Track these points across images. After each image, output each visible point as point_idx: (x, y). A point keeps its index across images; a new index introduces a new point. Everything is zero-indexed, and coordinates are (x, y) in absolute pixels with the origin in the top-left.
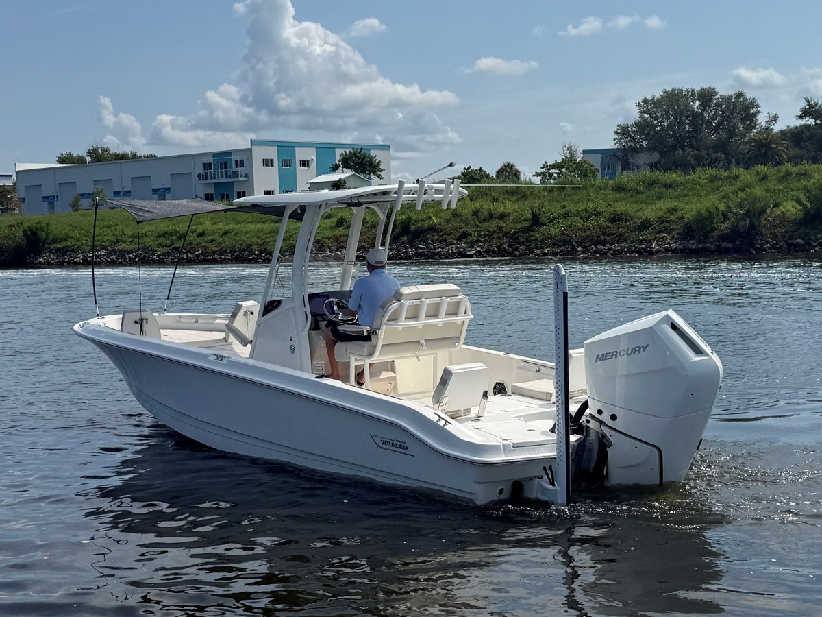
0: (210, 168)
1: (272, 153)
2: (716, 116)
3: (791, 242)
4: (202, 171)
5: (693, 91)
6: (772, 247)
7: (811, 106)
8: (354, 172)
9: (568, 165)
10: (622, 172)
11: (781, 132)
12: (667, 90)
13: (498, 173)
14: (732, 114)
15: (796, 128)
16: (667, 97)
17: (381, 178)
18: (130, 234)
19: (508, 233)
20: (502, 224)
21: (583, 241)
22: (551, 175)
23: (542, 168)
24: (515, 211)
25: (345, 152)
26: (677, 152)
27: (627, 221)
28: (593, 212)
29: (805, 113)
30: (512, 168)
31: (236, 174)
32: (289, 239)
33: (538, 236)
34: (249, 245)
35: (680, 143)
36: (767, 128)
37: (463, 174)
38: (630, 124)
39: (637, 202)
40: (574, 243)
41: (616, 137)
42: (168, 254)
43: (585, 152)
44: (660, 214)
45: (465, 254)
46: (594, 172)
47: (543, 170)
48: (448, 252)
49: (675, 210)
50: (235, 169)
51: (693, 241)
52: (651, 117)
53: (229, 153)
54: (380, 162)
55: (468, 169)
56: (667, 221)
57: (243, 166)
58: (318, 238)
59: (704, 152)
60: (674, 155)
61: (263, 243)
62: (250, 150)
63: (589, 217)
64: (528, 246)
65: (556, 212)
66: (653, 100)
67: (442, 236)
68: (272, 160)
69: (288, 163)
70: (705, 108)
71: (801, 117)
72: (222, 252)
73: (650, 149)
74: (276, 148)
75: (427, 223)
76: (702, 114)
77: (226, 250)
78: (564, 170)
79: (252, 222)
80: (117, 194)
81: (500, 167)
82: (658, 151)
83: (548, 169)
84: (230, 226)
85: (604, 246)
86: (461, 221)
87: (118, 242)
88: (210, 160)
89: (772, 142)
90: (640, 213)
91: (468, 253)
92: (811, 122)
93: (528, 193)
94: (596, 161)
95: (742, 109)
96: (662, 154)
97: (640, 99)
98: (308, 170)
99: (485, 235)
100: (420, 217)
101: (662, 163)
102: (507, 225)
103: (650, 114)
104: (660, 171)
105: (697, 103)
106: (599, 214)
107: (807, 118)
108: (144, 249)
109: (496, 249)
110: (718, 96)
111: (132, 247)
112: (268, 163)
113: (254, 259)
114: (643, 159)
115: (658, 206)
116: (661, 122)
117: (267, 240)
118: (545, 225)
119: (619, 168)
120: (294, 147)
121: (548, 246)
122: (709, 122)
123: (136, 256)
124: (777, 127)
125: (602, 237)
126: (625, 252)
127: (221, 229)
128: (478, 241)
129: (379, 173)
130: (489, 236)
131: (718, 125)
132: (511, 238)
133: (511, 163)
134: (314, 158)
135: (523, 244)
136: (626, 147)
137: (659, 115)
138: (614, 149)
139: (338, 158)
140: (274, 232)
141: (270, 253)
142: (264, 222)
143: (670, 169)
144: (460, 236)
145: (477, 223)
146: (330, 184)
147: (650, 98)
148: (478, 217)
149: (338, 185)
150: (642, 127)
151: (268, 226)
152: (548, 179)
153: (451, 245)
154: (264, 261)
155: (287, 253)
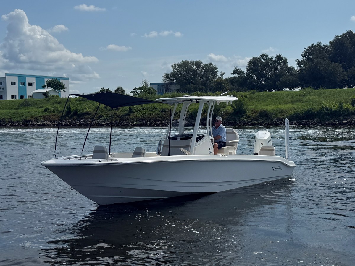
1: (16, 79)
2: (202, 71)
3: (229, 121)
5: (193, 62)
7: (237, 70)
8: (52, 89)
9: (144, 88)
11: (226, 79)
12: (183, 61)
13: (116, 91)
14: (208, 71)
15: (231, 78)
16: (183, 63)
17: (65, 92)
19: (119, 116)
20: (117, 112)
21: (150, 119)
23: (134, 89)
25: (49, 80)
26: (187, 85)
27: (167, 112)
28: (154, 108)
29: (235, 72)
30: (121, 89)
32: (22, 117)
33: (131, 117)
34: (4, 119)
35: (188, 81)
36: (221, 77)
37: (101, 91)
38: (169, 73)
40: (146, 120)
41: (163, 78)
43: (151, 84)
46: (155, 92)
47: (134, 90)
48: (94, 123)
51: (193, 121)
52: (177, 71)
54: (64, 85)
55: (103, 89)
57: (2, 85)
58: (36, 116)
59: (197, 86)
60: (186, 87)
61: (10, 118)
62: (5, 78)
63: (152, 110)
64: (128, 121)
65: (139, 108)
66: (178, 64)
67: (91, 117)
68: (15, 82)
69: (23, 84)
70: (198, 69)
71: (233, 74)
73: (177, 83)
74: (17, 77)
75: (85, 111)
76: (197, 71)
78: (143, 91)
79: (5, 109)
81: (116, 89)
82: (180, 85)
83: (136, 90)
85: (158, 122)
86: (100, 110)
89: (222, 83)
91: (102, 124)
92: (237, 76)
94: (156, 88)
95: (211, 69)
96: (181, 86)
97: (173, 64)
98: (32, 87)
99: (110, 117)
100: (82, 108)
101: (181, 89)
102: (119, 112)
103: (177, 70)
104: (180, 92)
105: (195, 66)
106: (156, 109)
107: (235, 74)
109: (114, 122)
110: (203, 64)
112: (13, 83)
113: (5, 125)
114: (174, 87)
116: (181, 73)
117: (12, 117)
118: (135, 113)
119: (165, 91)
120: (26, 77)
121: (136, 122)
122: (199, 74)
124: (225, 77)
125: (158, 118)
126: (167, 124)
128: (107, 119)
129: (64, 89)
131: (203, 75)
132: (121, 118)
133: (121, 87)
134: (35, 82)
135: (125, 120)
136: (168, 82)
137: (180, 70)
138: (163, 83)
139: (45, 82)
140: (15, 113)
141: (13, 123)
142: (10, 109)
143: (184, 92)
144: (99, 117)
145: (106, 111)
146: (42, 93)
147: (177, 64)
148: (106, 109)
149: (45, 94)
150: (174, 75)
151: (12, 111)
152: (136, 94)
153: (95, 120)
154: (10, 126)
155: (21, 123)
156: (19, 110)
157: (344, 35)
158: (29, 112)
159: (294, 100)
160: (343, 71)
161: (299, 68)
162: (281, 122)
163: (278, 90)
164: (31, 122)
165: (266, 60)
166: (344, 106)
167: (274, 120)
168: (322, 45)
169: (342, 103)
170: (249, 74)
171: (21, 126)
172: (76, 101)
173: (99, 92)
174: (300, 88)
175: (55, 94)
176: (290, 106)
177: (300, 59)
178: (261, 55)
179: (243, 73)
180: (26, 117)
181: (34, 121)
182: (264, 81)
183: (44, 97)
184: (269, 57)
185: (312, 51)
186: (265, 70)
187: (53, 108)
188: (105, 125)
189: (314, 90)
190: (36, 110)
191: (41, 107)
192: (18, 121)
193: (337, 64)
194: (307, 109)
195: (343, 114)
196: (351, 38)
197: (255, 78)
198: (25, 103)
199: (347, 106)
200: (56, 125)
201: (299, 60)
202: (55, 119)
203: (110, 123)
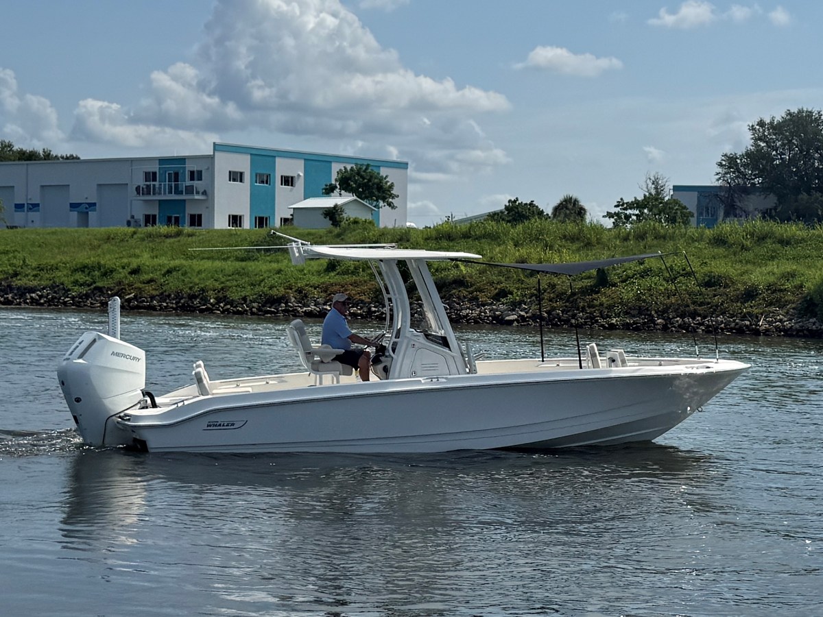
0: (154, 180)
1: (243, 164)
4: (142, 183)
8: (355, 197)
9: (652, 203)
10: (724, 219)
12: (792, 111)
13: (557, 209)
16: (790, 120)
17: (393, 207)
18: (34, 264)
19: (562, 294)
20: (555, 280)
21: (665, 311)
22: (628, 217)
23: (616, 206)
25: (345, 168)
26: (800, 196)
27: (726, 286)
28: (681, 272)
30: (574, 204)
31: (190, 190)
32: (259, 285)
33: (604, 299)
34: (203, 290)
35: (804, 183)
37: (507, 208)
38: (739, 153)
39: (741, 261)
40: (653, 312)
41: (720, 170)
42: (87, 296)
43: (676, 188)
44: (772, 279)
45: (503, 319)
46: (687, 216)
47: (617, 210)
48: (479, 315)
49: (792, 275)
50: (188, 183)
51: (813, 320)
52: (768, 146)
53: (182, 160)
54: (391, 186)
55: (515, 201)
56: (781, 291)
57: (201, 180)
58: (299, 285)
60: (796, 201)
61: (222, 289)
62: (212, 158)
63: (675, 278)
64: (590, 313)
65: (630, 269)
66: (772, 123)
67: (471, 293)
68: (241, 174)
69: (264, 179)
72: (164, 297)
73: (765, 189)
74: (248, 158)
75: (456, 273)
77: (169, 296)
78: (646, 211)
79: (208, 258)
80: (19, 207)
81: (559, 202)
82: (775, 193)
83: (624, 209)
84: (177, 262)
85: (694, 319)
86: (500, 272)
87: (16, 274)
88: (155, 168)
90: (745, 277)
91: (507, 318)
93: (594, 240)
94: (691, 203)
96: (781, 198)
97: (754, 121)
98: (291, 190)
99: (532, 295)
101: (779, 209)
102: (562, 283)
103: (766, 142)
104: (775, 220)
106: (689, 274)
108: (52, 287)
109: (546, 315)
111: (35, 283)
112: (236, 177)
113: (207, 309)
114: (753, 202)
115: (769, 268)
117: (228, 284)
118: (614, 285)
119: (721, 213)
120: (275, 157)
121: (618, 315)
123: (41, 297)
125: (692, 307)
126: (722, 329)
127: (163, 265)
128: (520, 303)
129: (390, 200)
130: (537, 296)
132: (567, 301)
133: (574, 197)
135: (583, 310)
136: (733, 184)
137: (779, 144)
138: (716, 186)
139: (334, 176)
140: (238, 273)
141: (231, 303)
142: (225, 259)
143: (789, 220)
144: (497, 294)
145: (522, 277)
146: (321, 212)
147: (767, 121)
149: (332, 214)
150: (755, 158)
151: (230, 266)
152: (624, 223)
153: (484, 306)
155: (255, 305)
156: (250, 263)
158: (279, 271)
164: (286, 303)
171: (253, 313)
172: (426, 239)
173: (502, 212)
175: (363, 216)
180: (271, 288)
181: (293, 299)
183: (327, 223)
188: (516, 324)
192: (244, 299)
198: (268, 241)
200: (360, 315)
202: (357, 296)
203: (534, 317)
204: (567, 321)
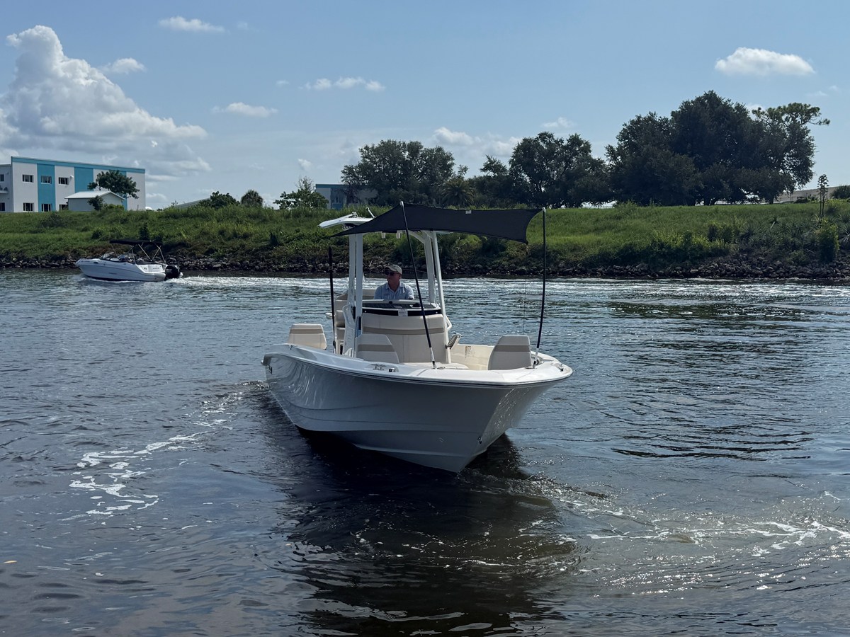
1: (32, 170)
2: (421, 163)
3: (472, 266)
5: (404, 143)
6: (459, 269)
7: (492, 162)
8: (110, 191)
9: (303, 195)
10: (348, 204)
11: (470, 179)
12: (384, 141)
13: (244, 199)
14: (433, 164)
15: (481, 178)
16: (383, 146)
17: (136, 198)
19: (249, 250)
20: (244, 242)
21: (314, 259)
22: (288, 203)
23: (281, 197)
24: (256, 232)
25: (103, 173)
26: (391, 191)
28: (322, 236)
29: (487, 168)
30: (255, 195)
32: (47, 248)
33: (275, 253)
34: (8, 252)
35: (393, 183)
36: (459, 177)
37: (212, 197)
38: (354, 165)
40: (306, 261)
41: (343, 175)
43: (318, 186)
44: (376, 240)
45: (212, 267)
46: (324, 203)
47: (282, 199)
48: (196, 264)
49: (388, 237)
52: (371, 161)
54: (135, 184)
55: (217, 194)
56: (381, 246)
57: (3, 181)
58: (74, 248)
59: (411, 192)
60: (388, 194)
61: (21, 251)
62: (10, 166)
63: (318, 240)
64: (267, 262)
65: (291, 235)
66: (372, 148)
67: (190, 251)
68: (31, 177)
69: (48, 180)
70: (413, 158)
71: (484, 170)
73: (371, 187)
74: (36, 166)
75: (178, 239)
76: (410, 162)
78: (300, 199)
79: (10, 232)
81: (245, 194)
82: (376, 189)
83: (286, 198)
85: (330, 264)
86: (209, 238)
89: (463, 187)
91: (214, 266)
92: (491, 174)
93: (268, 217)
94: (327, 195)
95: (440, 160)
96: (380, 191)
97: (362, 147)
98: (66, 187)
99: (230, 252)
100: (171, 234)
101: (378, 199)
102: (249, 244)
103: (370, 159)
104: (376, 206)
105: (407, 153)
107: (488, 171)
109: (239, 263)
110: (423, 149)
112: (28, 178)
113: (11, 265)
114: (365, 194)
116: (379, 166)
117: (25, 248)
118: (282, 245)
119: (345, 201)
120: (54, 165)
121: (284, 263)
122: (416, 169)
124: (467, 177)
125: (329, 257)
128: (223, 256)
129: (134, 193)
130: (233, 252)
131: (423, 172)
132: (253, 254)
133: (255, 191)
134: (73, 177)
135: (263, 260)
136: (351, 184)
137: (377, 160)
138: (341, 185)
139: (95, 178)
140: (32, 241)
141: (28, 260)
142: (22, 232)
143: (384, 205)
144: (208, 252)
145: (223, 241)
146: (87, 200)
147: (370, 147)
148: (223, 236)
149: (95, 202)
150: (364, 168)
151: (25, 236)
152: (286, 207)
153: (199, 259)
154: (22, 267)
155: (44, 261)
156: (39, 235)
157: (698, 99)
158: (60, 239)
159: (598, 225)
160: (695, 172)
161: (612, 163)
162: (574, 270)
163: (571, 206)
164: (66, 260)
165: (549, 144)
166: (693, 240)
167: (560, 265)
168: (657, 119)
169: (691, 234)
170: (514, 172)
171: (43, 267)
172: (159, 218)
173: (208, 200)
174: (614, 202)
175: (116, 203)
176: (592, 237)
177: (615, 145)
178: (540, 135)
179: (504, 169)
180: (55, 250)
181: (70, 257)
182: (545, 187)
183: (92, 208)
184: (555, 138)
185: (638, 129)
186: (548, 165)
187: (111, 231)
188: (220, 269)
189: (638, 208)
190: (76, 234)
191: (85, 230)
192: (37, 258)
193: (684, 157)
194: (623, 244)
195: (692, 255)
196: (712, 107)
197: (528, 181)
198: (52, 220)
199: (700, 240)
201: (611, 147)
203: (232, 265)
204: (252, 267)
